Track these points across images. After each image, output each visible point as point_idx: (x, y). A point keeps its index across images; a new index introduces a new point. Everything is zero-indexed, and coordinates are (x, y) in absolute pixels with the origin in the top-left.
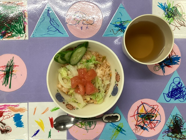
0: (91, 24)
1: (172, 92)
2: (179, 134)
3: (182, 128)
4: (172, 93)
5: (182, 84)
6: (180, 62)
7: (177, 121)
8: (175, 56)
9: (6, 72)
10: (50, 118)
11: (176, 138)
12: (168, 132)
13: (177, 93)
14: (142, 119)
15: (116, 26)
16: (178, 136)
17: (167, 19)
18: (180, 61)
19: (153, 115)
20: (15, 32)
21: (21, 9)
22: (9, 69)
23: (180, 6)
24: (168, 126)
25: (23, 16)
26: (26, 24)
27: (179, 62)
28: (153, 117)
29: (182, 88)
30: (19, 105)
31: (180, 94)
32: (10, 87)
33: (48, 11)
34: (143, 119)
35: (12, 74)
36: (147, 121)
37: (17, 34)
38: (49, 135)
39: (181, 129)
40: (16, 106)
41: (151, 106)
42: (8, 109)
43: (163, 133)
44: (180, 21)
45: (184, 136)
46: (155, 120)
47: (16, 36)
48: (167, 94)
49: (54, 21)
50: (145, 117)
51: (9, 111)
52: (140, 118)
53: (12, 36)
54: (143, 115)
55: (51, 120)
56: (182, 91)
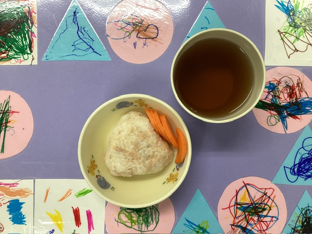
0: (153, 38)
1: (300, 164)
4: (299, 167)
7: (309, 218)
8: (307, 99)
10: (75, 209)
13: (309, 167)
14: (245, 214)
19: (264, 207)
20: (15, 51)
24: (293, 228)
25: (29, 22)
26: (33, 38)
28: (264, 209)
30: (17, 184)
32: (2, 151)
33: (75, 13)
35: (6, 127)
36: (253, 217)
37: (17, 55)
40: (13, 185)
41: (261, 190)
46: (268, 215)
47: (15, 58)
48: (291, 169)
49: (84, 33)
50: (249, 210)
52: (240, 211)
53: (8, 58)
54: (245, 206)
55: (76, 213)
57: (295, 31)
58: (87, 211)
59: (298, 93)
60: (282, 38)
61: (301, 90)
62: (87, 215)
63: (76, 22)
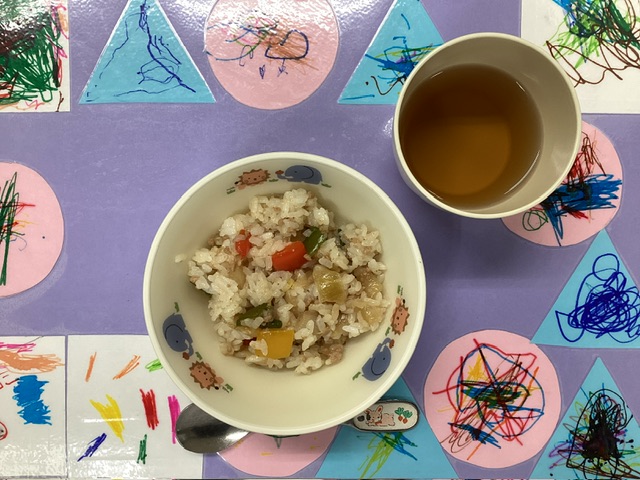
0: (297, 59)
1: (587, 306)
2: (609, 459)
3: (620, 437)
4: (587, 312)
5: (625, 280)
6: (619, 200)
7: (604, 412)
8: (603, 178)
10: (146, 393)
11: (597, 474)
12: (570, 451)
13: (606, 313)
14: (477, 403)
15: (389, 65)
16: (607, 467)
18: (618, 193)
19: (516, 389)
20: (26, 85)
22: (2, 218)
24: (571, 432)
25: (53, 25)
26: (61, 57)
27: (616, 197)
28: (516, 395)
29: (624, 293)
30: (34, 345)
31: (619, 316)
33: (142, 7)
34: (481, 403)
35: (10, 233)
36: (494, 410)
37: (29, 91)
38: (141, 454)
39: (618, 443)
40: (24, 347)
41: (509, 358)
43: (550, 456)
44: (624, 50)
45: (628, 467)
46: (524, 406)
47: (25, 98)
48: (569, 316)
49: (161, 48)
50: (486, 395)
52: (469, 398)
53: (13, 98)
54: (478, 387)
55: (149, 402)
56: (626, 303)
57: (581, 44)
58: (169, 398)
59: (584, 166)
61: (589, 161)
62: (171, 406)
63: (145, 27)
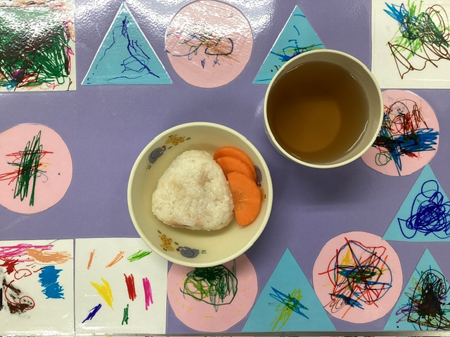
0: (226, 55)
1: (418, 215)
2: (435, 316)
3: (442, 301)
4: (418, 218)
5: (443, 197)
6: (437, 145)
7: (431, 284)
8: (427, 131)
9: (23, 167)
10: (128, 277)
11: (428, 326)
12: (410, 310)
13: (431, 219)
14: (348, 280)
15: (286, 58)
16: (434, 322)
17: (406, 43)
18: (437, 141)
19: (373, 270)
20: (47, 73)
21: (58, 18)
22: (31, 161)
23: (437, 12)
24: (410, 298)
25: (65, 34)
26: (70, 54)
27: (435, 144)
28: (373, 274)
29: (442, 205)
30: (52, 246)
31: (439, 221)
32: (32, 202)
33: (124, 22)
34: (350, 280)
35: (36, 171)
36: (359, 285)
37: (49, 77)
38: (124, 317)
39: (441, 305)
40: (46, 247)
41: (368, 250)
42: (26, 254)
43: (397, 314)
44: (438, 48)
45: (448, 321)
46: (378, 281)
47: (46, 82)
48: (407, 221)
49: (137, 48)
50: (354, 274)
51: (28, 260)
52: (342, 277)
53: (38, 82)
54: (348, 269)
55: (130, 282)
56: (443, 213)
57: (410, 44)
58: (143, 279)
59: (414, 123)
60: (393, 53)
61: (417, 120)
62: (144, 285)
63: (126, 34)
